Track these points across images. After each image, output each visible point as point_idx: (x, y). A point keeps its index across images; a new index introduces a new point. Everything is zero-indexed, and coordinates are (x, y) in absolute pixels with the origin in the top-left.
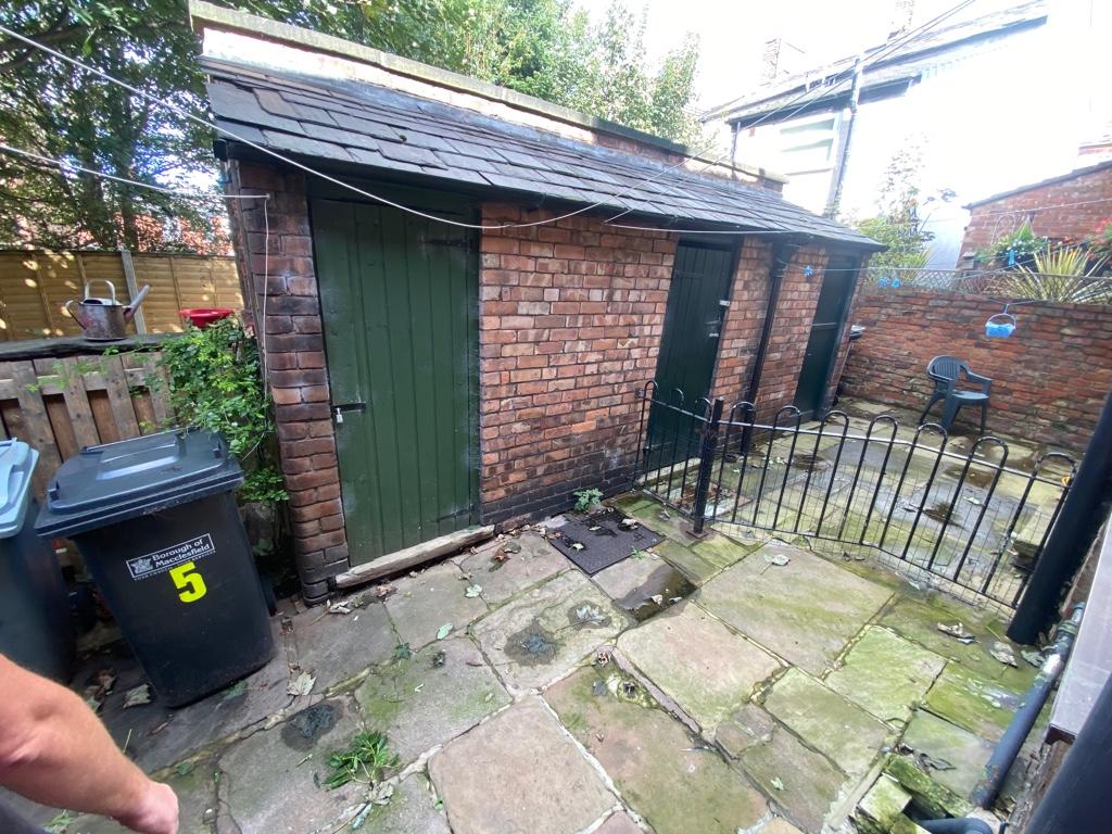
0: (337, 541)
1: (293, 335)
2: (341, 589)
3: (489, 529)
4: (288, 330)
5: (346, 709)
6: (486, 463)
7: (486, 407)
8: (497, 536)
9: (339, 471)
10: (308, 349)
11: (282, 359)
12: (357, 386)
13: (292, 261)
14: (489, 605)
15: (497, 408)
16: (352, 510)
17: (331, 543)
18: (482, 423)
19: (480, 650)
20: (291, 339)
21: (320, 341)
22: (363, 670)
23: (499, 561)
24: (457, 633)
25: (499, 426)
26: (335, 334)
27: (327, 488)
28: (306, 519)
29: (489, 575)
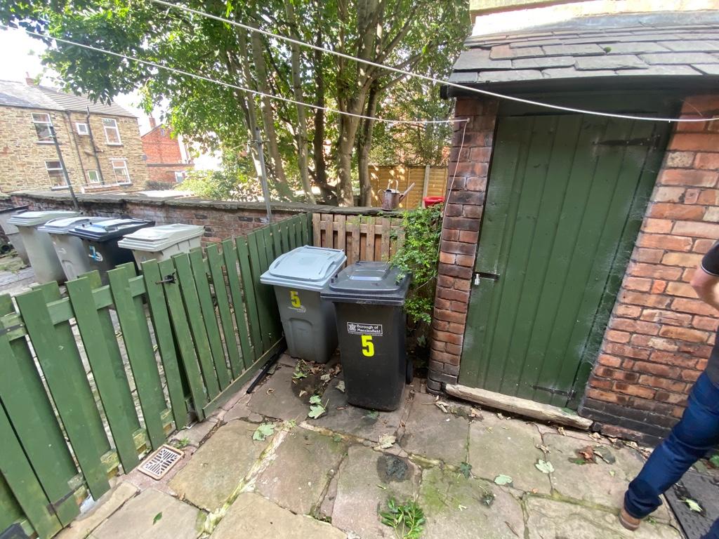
0: (453, 362)
1: (461, 218)
2: (448, 395)
3: (586, 422)
4: (458, 214)
5: (414, 477)
6: (602, 362)
7: (620, 310)
8: (593, 432)
9: (467, 317)
10: (468, 229)
11: (450, 233)
12: (497, 261)
13: (473, 166)
14: (553, 490)
15: (636, 315)
16: (469, 347)
17: (449, 362)
18: (610, 324)
19: (526, 523)
20: (459, 221)
21: (478, 225)
22: (436, 459)
23: (584, 457)
24: (512, 491)
25: (632, 333)
26: (491, 221)
27: (456, 325)
28: (438, 339)
29: (568, 464)
